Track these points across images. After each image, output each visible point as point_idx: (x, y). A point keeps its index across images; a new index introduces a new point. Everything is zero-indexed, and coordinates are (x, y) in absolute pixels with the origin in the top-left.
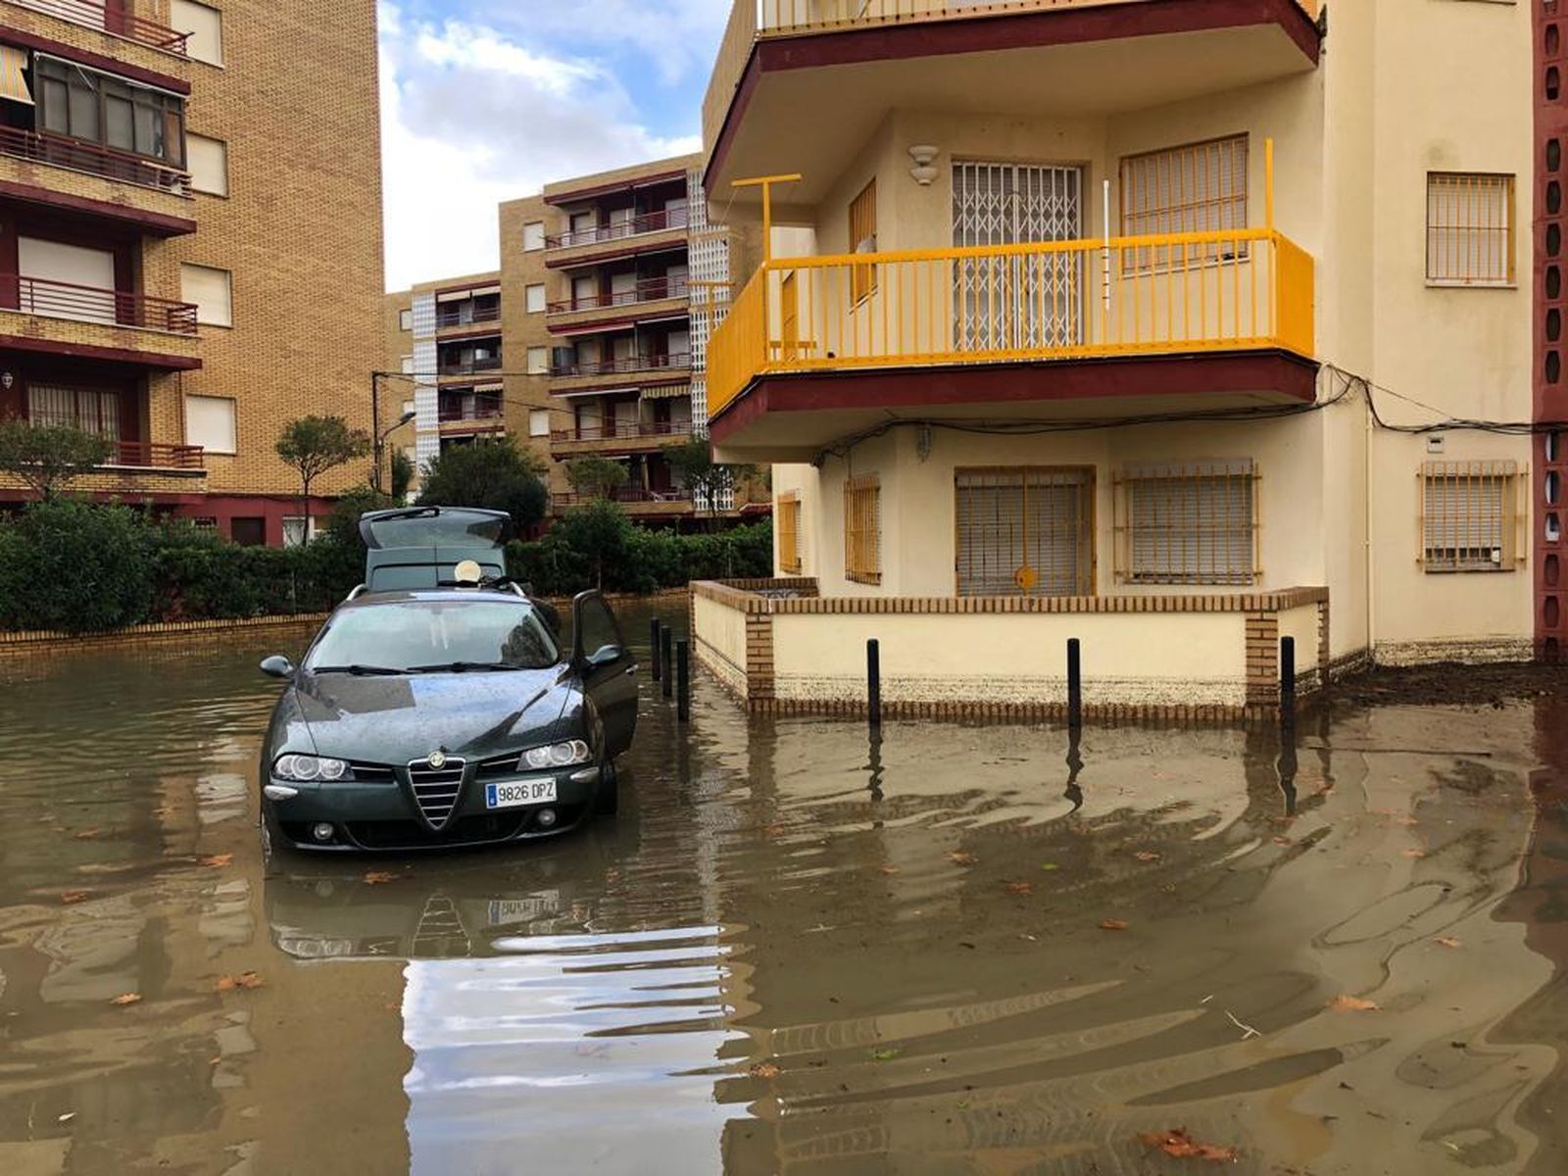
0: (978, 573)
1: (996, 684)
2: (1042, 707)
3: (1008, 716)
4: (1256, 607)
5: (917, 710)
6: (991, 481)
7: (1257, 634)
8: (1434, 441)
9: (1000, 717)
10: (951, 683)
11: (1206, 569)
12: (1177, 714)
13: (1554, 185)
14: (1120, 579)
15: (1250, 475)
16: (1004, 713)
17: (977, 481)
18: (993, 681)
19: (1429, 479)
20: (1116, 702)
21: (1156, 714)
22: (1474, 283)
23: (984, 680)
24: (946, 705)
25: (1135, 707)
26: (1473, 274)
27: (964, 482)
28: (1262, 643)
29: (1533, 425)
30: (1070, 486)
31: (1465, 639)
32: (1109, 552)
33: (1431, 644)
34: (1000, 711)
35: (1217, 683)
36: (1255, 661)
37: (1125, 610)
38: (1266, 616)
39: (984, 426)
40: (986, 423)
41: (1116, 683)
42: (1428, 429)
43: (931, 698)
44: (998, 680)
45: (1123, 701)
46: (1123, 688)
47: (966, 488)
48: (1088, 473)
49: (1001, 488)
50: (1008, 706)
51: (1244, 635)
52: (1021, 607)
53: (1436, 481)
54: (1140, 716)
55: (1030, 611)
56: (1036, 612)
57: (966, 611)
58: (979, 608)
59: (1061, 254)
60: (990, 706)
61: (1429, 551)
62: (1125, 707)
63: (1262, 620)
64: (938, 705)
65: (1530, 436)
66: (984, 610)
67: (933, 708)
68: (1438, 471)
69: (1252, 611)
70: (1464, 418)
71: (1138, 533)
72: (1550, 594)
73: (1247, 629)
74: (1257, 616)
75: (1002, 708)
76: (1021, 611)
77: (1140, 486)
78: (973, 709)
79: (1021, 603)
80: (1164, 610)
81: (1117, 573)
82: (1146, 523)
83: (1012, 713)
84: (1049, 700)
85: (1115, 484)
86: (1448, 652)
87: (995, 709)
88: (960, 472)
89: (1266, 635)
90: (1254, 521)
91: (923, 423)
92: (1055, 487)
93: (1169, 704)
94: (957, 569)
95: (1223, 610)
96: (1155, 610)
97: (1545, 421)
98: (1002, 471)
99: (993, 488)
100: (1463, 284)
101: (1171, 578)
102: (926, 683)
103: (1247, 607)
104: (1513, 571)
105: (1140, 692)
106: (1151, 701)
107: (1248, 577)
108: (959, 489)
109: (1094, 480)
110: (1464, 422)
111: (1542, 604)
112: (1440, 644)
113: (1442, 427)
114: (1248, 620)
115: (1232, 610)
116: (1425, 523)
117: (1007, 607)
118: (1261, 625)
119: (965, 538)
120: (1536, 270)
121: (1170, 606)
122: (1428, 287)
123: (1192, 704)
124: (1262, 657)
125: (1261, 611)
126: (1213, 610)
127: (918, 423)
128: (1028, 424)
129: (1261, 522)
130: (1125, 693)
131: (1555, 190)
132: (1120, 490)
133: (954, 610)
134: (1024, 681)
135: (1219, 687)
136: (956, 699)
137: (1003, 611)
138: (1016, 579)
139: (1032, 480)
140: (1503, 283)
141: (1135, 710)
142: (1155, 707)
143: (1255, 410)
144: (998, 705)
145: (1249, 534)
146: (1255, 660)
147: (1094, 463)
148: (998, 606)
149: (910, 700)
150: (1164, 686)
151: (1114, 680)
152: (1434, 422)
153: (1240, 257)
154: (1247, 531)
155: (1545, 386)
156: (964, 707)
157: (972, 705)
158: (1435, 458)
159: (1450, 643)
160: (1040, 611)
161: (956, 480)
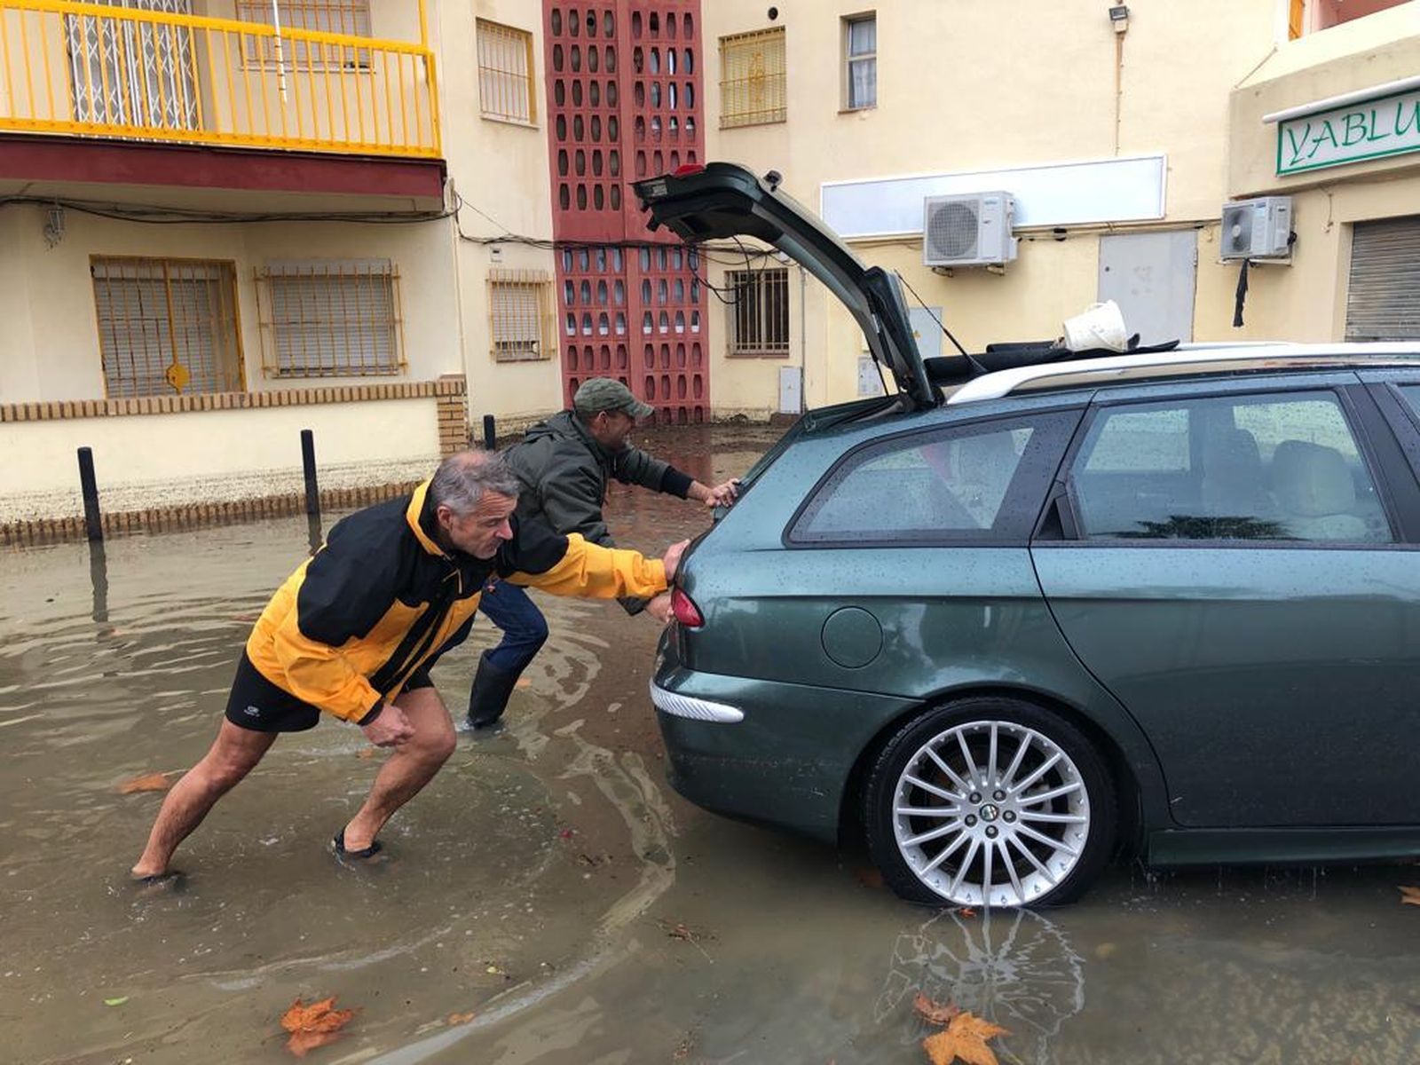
0: (126, 373)
1: (211, 483)
2: (261, 502)
3: (227, 515)
4: (446, 392)
5: (124, 522)
6: (130, 273)
7: (448, 416)
8: (496, 252)
9: (218, 518)
10: (161, 488)
11: (355, 362)
12: (386, 494)
13: (558, 47)
14: (269, 375)
15: (389, 275)
16: (222, 513)
17: (115, 272)
18: (207, 481)
19: (494, 284)
20: (331, 488)
21: (368, 495)
22: (512, 121)
23: (197, 482)
24: (158, 512)
25: (349, 492)
26: (511, 113)
27: (100, 272)
28: (452, 423)
29: (556, 243)
30: (211, 281)
31: (525, 415)
32: (255, 348)
33: (505, 421)
34: (217, 510)
35: (417, 461)
36: (449, 440)
37: (334, 401)
38: (454, 399)
39: (116, 211)
40: (119, 208)
41: (329, 470)
42: (492, 241)
43: (138, 506)
44: (211, 480)
45: (336, 487)
46: (336, 475)
47: (104, 280)
48: (227, 269)
49: (142, 280)
50: (226, 505)
51: (437, 418)
52: (232, 404)
53: (497, 285)
54: (354, 498)
55: (242, 407)
56: (247, 408)
57: (172, 410)
58: (187, 407)
59: (162, 26)
60: (207, 507)
61: (498, 344)
62: (340, 493)
63: (451, 403)
64: (148, 513)
65: (552, 251)
66: (192, 409)
67: (143, 517)
68: (501, 278)
69: (443, 395)
70: (516, 234)
71: (282, 328)
72: (574, 376)
73: (439, 412)
74: (447, 400)
75: (221, 507)
76: (232, 407)
77: (279, 282)
78: (188, 512)
79: (231, 400)
80: (369, 399)
81: (265, 369)
82: (292, 319)
83: (230, 511)
84: (265, 495)
85: (256, 280)
86: (514, 426)
87: (212, 510)
88: (96, 261)
89: (455, 416)
90: (397, 317)
91: (52, 203)
92: (198, 281)
93: (377, 485)
94: (104, 369)
95: (419, 396)
96: (360, 399)
97: (562, 239)
98: (142, 261)
99: (134, 280)
100: (504, 119)
101: (322, 372)
102: (130, 491)
103: (439, 392)
104: (549, 359)
105: (351, 476)
106: (362, 484)
107: (392, 368)
108: (97, 281)
109: (234, 276)
110: (516, 237)
111: (568, 385)
112: (509, 420)
113: (502, 240)
114: (439, 404)
115: (426, 396)
116: (495, 320)
117: (217, 404)
118: (452, 407)
119: (110, 334)
120: (549, 116)
121: (374, 395)
122: (484, 119)
123: (397, 483)
124: (453, 435)
125: (450, 395)
126: (411, 397)
127: (42, 201)
128: (165, 213)
129: (403, 318)
130: (337, 479)
131: (558, 51)
132: (262, 286)
133: (158, 410)
134: (239, 478)
135: (418, 465)
136: (167, 504)
137: (213, 408)
138: (168, 378)
139: (173, 273)
140: (527, 123)
141: (349, 493)
142: (367, 489)
143: (390, 214)
144: (216, 506)
145: (393, 328)
146: (447, 438)
147: (234, 258)
148: (207, 403)
149: (113, 511)
150: (372, 469)
151: (327, 468)
152: (496, 236)
153: (361, 67)
154: (389, 326)
155: (560, 211)
156: (178, 511)
157: (188, 508)
158: (497, 266)
159: (516, 419)
160: (251, 406)
161: (92, 270)
